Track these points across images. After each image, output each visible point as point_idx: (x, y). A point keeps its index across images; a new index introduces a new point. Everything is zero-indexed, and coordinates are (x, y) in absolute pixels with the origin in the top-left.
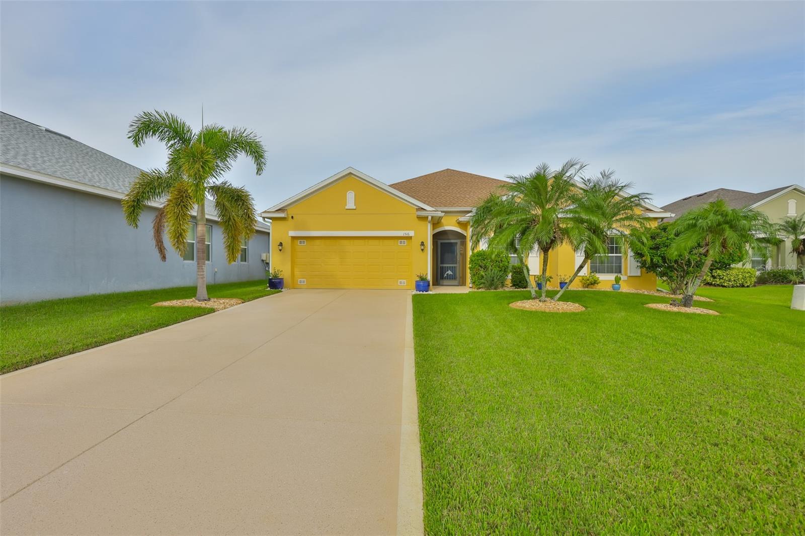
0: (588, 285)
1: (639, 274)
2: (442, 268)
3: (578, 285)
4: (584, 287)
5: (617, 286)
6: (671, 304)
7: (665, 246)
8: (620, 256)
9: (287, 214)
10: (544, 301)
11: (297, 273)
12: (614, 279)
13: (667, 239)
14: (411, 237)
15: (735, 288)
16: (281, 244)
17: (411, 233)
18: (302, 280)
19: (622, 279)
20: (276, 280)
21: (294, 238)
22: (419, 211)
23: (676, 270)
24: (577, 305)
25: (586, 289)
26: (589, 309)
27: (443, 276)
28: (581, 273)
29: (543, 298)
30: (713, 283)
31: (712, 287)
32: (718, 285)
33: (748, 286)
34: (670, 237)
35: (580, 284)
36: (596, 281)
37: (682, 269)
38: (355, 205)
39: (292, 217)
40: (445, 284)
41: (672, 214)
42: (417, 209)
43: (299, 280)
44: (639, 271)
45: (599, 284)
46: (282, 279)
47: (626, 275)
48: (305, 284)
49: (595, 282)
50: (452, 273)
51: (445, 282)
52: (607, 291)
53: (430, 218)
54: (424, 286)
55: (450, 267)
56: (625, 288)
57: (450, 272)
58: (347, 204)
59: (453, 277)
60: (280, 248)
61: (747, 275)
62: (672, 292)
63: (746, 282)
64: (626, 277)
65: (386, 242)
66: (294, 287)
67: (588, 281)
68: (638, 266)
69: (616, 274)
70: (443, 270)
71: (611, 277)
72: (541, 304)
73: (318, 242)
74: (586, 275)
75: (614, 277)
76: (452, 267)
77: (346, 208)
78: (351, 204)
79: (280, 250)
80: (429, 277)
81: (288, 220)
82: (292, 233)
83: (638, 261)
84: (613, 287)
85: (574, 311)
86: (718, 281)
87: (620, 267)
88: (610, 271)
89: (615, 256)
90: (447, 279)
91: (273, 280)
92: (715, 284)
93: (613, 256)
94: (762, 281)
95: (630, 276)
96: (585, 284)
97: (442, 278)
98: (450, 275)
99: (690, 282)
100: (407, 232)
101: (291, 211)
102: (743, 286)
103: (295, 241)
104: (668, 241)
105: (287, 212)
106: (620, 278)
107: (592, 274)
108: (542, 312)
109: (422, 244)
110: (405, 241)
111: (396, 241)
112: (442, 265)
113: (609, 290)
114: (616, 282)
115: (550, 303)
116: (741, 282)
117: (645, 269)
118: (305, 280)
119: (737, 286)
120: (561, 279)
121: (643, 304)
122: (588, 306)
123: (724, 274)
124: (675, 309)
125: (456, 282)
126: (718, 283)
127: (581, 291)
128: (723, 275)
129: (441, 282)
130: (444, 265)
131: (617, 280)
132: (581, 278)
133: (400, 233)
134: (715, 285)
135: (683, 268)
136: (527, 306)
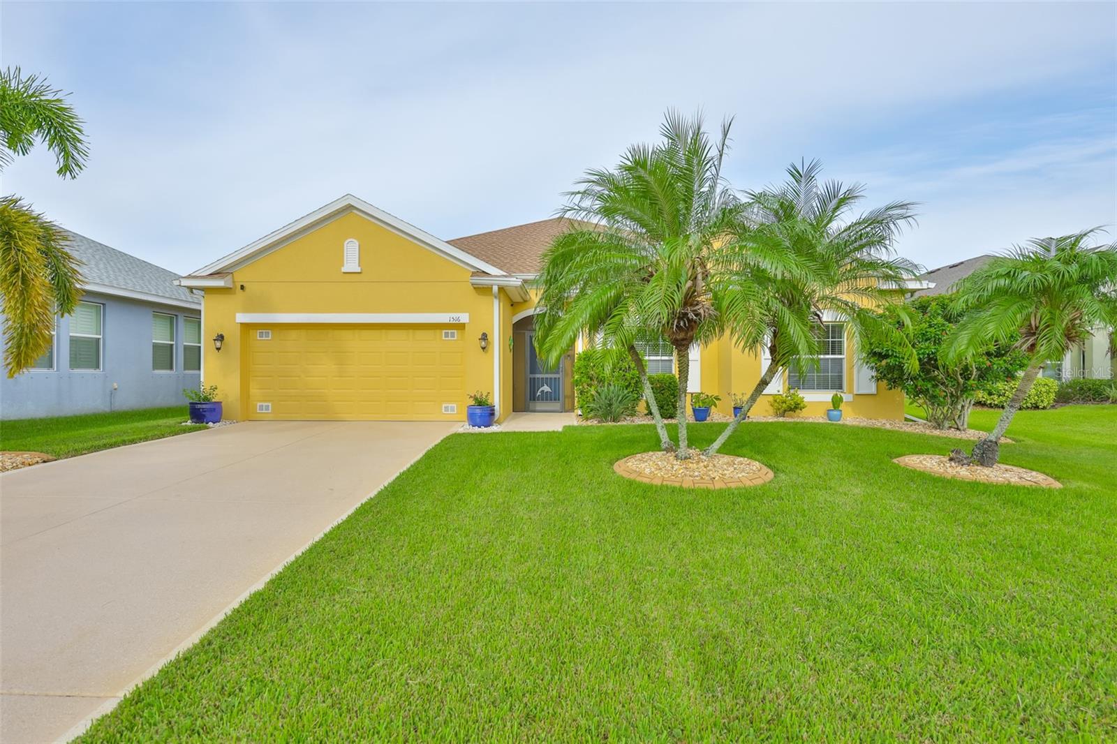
0: (785, 411)
1: (874, 391)
2: (533, 381)
3: (767, 411)
4: (777, 415)
5: (835, 413)
6: (951, 459)
7: (926, 340)
8: (841, 359)
9: (234, 282)
10: (686, 458)
11: (254, 391)
12: (831, 400)
13: (930, 326)
14: (464, 324)
15: (1024, 411)
16: (221, 338)
17: (464, 318)
18: (264, 404)
19: (844, 400)
20: (204, 406)
21: (246, 327)
22: (478, 276)
23: (943, 384)
24: (756, 465)
25: (781, 419)
26: (782, 476)
27: (535, 393)
28: (770, 390)
29: (683, 449)
30: (989, 402)
31: (985, 409)
32: (997, 406)
33: (1044, 408)
34: (935, 322)
35: (771, 410)
36: (798, 404)
37: (955, 383)
38: (359, 266)
39: (242, 287)
40: (538, 408)
41: (930, 283)
42: (473, 273)
43: (258, 404)
44: (874, 385)
45: (803, 410)
46: (219, 403)
47: (850, 393)
48: (270, 411)
49: (796, 407)
50: (550, 390)
51: (539, 405)
52: (819, 424)
53: (495, 289)
54: (481, 416)
55: (547, 378)
56: (850, 417)
57: (546, 388)
58: (345, 263)
59: (551, 397)
60: (218, 344)
61: (1043, 389)
62: (935, 424)
63: (1042, 401)
64: (852, 395)
65: (420, 334)
66: (248, 416)
67: (784, 405)
68: (873, 377)
69: (834, 392)
70: (534, 385)
71: (826, 396)
72: (677, 465)
73: (293, 334)
74: (781, 393)
75: (832, 395)
76: (551, 379)
77: (344, 269)
78: (351, 264)
79: (218, 349)
80: (497, 399)
81: (235, 293)
82: (242, 318)
83: (872, 368)
84: (828, 414)
85: (748, 483)
86: (996, 400)
87: (840, 378)
88: (823, 385)
89: (832, 359)
90: (543, 400)
91: (199, 406)
92: (991, 404)
93: (828, 359)
94: (1064, 398)
95: (857, 395)
96: (779, 409)
97: (533, 398)
98: (547, 392)
99: (967, 405)
100: (455, 315)
101: (241, 277)
102: (1037, 407)
103: (251, 331)
104: (932, 330)
105: (233, 277)
106: (841, 399)
107: (792, 391)
108: (673, 490)
109: (484, 337)
110: (455, 331)
111: (438, 331)
112: (532, 376)
113: (821, 421)
114: (834, 405)
115: (698, 463)
116: (1033, 401)
117: (885, 381)
118: (270, 404)
119: (1028, 408)
120: (736, 400)
121: (891, 456)
122: (781, 466)
123: (1007, 388)
124: (964, 472)
125: (557, 406)
126: (996, 403)
127: (772, 423)
128: (1004, 390)
129: (532, 405)
130: (537, 376)
131: (836, 402)
132: (771, 399)
133: (444, 318)
134: (991, 406)
135: (957, 380)
136: (647, 471)
